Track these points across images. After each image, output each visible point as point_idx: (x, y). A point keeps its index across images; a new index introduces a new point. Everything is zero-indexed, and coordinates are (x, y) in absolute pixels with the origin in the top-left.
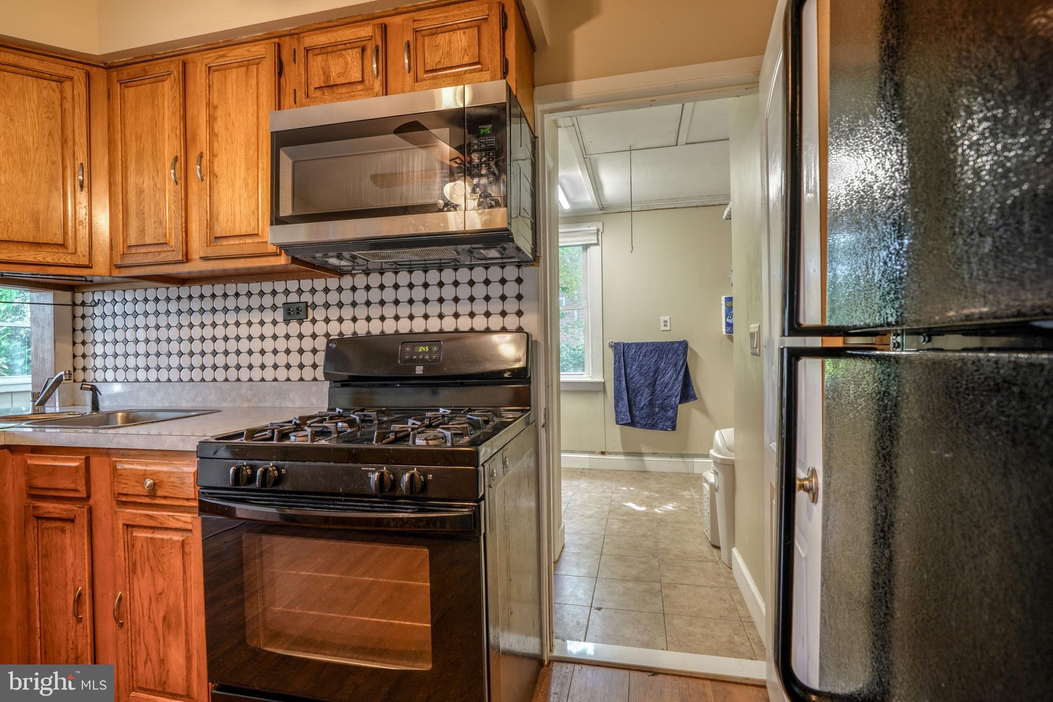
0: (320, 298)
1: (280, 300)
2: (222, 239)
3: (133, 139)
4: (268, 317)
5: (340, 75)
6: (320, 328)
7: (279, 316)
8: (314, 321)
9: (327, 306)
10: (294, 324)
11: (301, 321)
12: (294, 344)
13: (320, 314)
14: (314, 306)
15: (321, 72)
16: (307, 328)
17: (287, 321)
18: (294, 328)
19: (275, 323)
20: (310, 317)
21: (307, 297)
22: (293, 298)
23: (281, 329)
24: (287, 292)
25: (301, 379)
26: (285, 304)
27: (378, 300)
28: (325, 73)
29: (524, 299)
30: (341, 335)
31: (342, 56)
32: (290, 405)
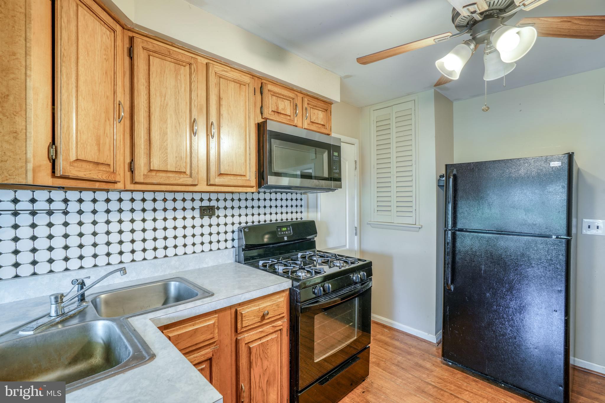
0: (221, 204)
1: (197, 204)
4: (189, 214)
5: (283, 109)
6: (222, 220)
7: (197, 213)
8: (218, 217)
9: (225, 208)
10: (206, 218)
11: (210, 218)
12: (206, 230)
13: (221, 212)
14: (218, 208)
15: (275, 104)
16: (214, 221)
17: (202, 217)
18: (206, 220)
19: (193, 218)
20: (216, 215)
21: (213, 203)
22: (206, 203)
23: (198, 222)
24: (202, 200)
25: (211, 250)
26: (200, 207)
27: (257, 206)
28: (276, 106)
29: (303, 207)
30: (247, 223)
31: (283, 101)
32: (205, 266)
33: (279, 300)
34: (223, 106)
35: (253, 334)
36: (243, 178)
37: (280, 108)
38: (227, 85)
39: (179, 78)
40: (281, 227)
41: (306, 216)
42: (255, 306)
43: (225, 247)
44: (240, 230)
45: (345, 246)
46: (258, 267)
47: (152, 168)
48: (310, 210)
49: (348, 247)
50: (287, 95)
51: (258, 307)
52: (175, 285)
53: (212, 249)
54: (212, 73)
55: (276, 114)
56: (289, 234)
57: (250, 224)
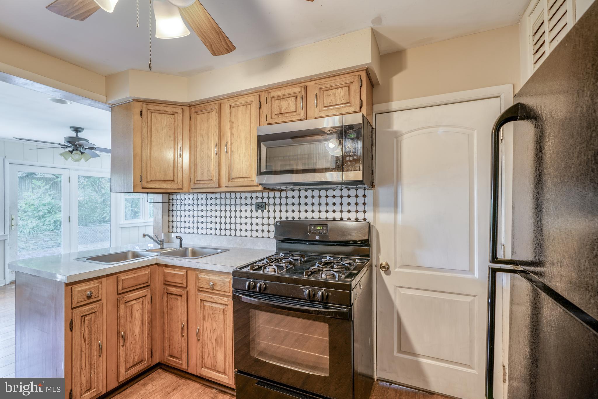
0: (271, 201)
1: (254, 201)
2: (235, 179)
3: (200, 136)
4: (249, 208)
5: (286, 109)
6: (272, 214)
7: (254, 208)
8: (269, 211)
9: (275, 204)
10: (260, 212)
11: (263, 211)
12: (260, 221)
13: (271, 208)
14: (269, 204)
15: (278, 107)
16: (266, 214)
17: (257, 211)
18: (260, 214)
19: (252, 211)
20: (267, 209)
21: (266, 200)
22: (260, 200)
23: (254, 214)
24: (257, 198)
25: (263, 237)
26: (256, 203)
27: (298, 203)
28: (279, 108)
29: (367, 205)
30: (281, 218)
31: (287, 100)
32: (258, 248)
35: (208, 296)
37: (283, 108)
38: (237, 110)
40: (315, 226)
42: (207, 275)
43: (273, 236)
44: (276, 225)
50: (292, 92)
51: (209, 277)
55: (280, 116)
57: (284, 219)
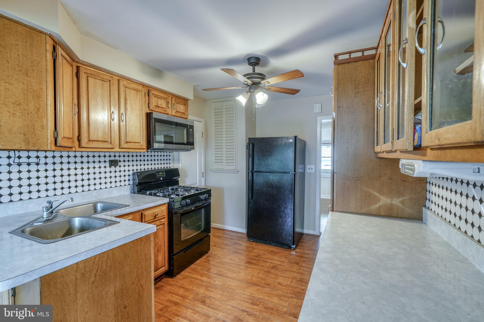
0: (122, 159)
1: (107, 159)
4: (103, 165)
6: (122, 169)
7: (107, 164)
8: (120, 166)
9: (124, 161)
10: (113, 167)
11: (115, 167)
12: (113, 174)
13: (122, 164)
14: (120, 161)
16: (118, 169)
17: (110, 166)
18: (113, 169)
19: (105, 167)
20: (119, 165)
21: (117, 158)
22: (112, 158)
23: (108, 169)
24: (110, 156)
26: (109, 160)
28: (157, 103)
29: (171, 160)
30: (137, 170)
31: (161, 100)
32: (113, 196)
33: (163, 208)
34: (128, 104)
36: (139, 144)
37: (159, 104)
38: (130, 92)
39: (104, 88)
40: (158, 172)
41: (173, 166)
42: (151, 211)
43: (124, 185)
44: (134, 174)
45: (196, 184)
46: (146, 195)
47: (90, 139)
48: (175, 162)
49: (198, 184)
50: (163, 96)
52: (100, 206)
53: (117, 185)
54: (121, 85)
55: (157, 108)
56: (163, 176)
57: (139, 171)
